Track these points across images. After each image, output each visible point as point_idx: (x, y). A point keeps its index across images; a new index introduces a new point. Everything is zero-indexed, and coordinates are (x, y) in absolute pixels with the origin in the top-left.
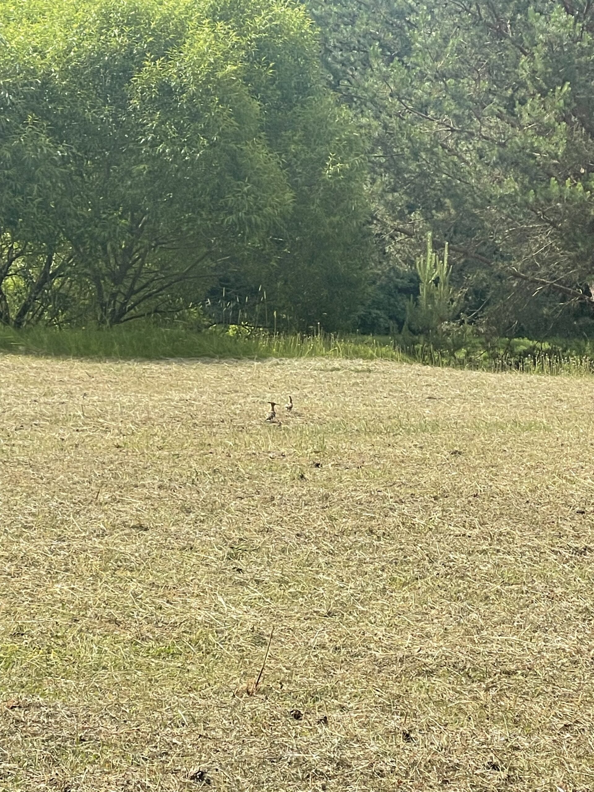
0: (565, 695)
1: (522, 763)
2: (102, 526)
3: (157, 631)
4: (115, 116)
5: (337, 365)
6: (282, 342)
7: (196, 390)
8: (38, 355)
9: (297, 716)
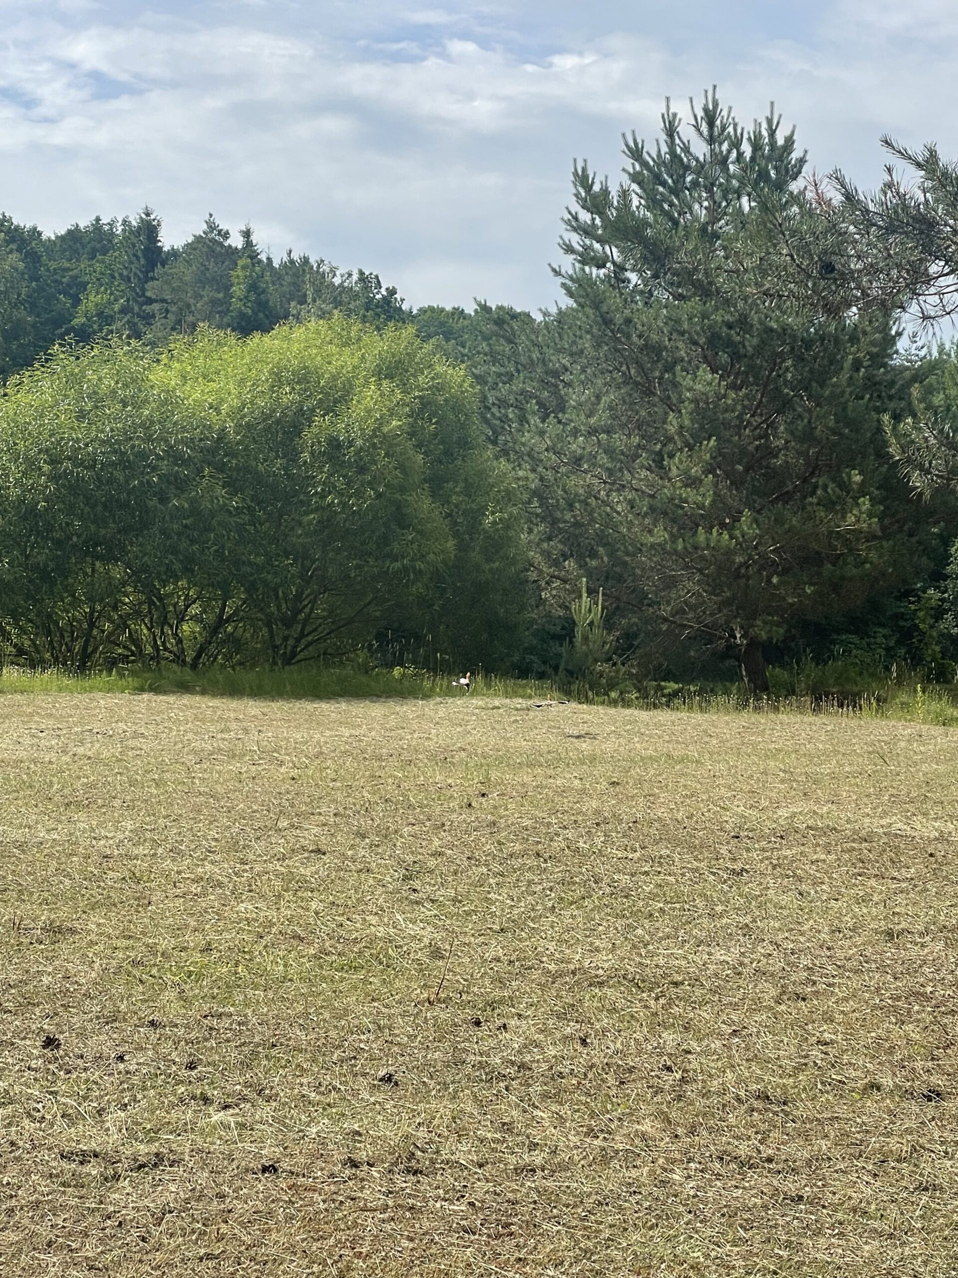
0: (731, 1004)
1: (695, 1065)
2: (282, 850)
3: (340, 947)
4: (286, 469)
5: (497, 703)
6: (445, 683)
7: (364, 727)
8: (214, 695)
9: (478, 1023)
